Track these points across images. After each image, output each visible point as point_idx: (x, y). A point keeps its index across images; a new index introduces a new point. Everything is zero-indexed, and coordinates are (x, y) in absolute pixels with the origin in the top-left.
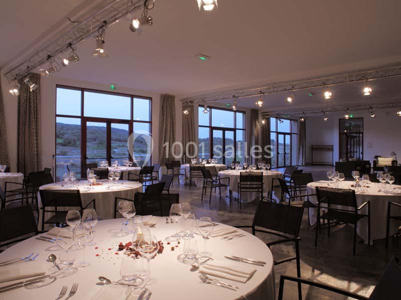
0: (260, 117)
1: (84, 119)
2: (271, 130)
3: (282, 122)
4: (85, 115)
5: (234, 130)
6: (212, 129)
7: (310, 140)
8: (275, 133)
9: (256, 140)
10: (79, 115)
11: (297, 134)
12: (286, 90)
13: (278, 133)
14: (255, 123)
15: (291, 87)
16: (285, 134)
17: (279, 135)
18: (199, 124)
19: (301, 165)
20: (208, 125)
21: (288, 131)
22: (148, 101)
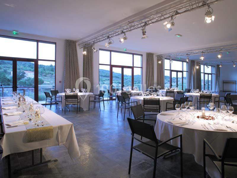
0: (195, 64)
1: (112, 66)
2: (201, 72)
3: (209, 67)
4: (112, 64)
5: (182, 72)
6: (171, 71)
7: (222, 78)
8: (203, 74)
9: (193, 77)
10: (109, 64)
11: (215, 74)
12: (217, 51)
13: (205, 74)
14: (193, 68)
15: (220, 50)
16: (208, 74)
17: (205, 75)
18: (165, 69)
19: (217, 91)
20: (169, 69)
21: (210, 72)
22: (140, 56)
